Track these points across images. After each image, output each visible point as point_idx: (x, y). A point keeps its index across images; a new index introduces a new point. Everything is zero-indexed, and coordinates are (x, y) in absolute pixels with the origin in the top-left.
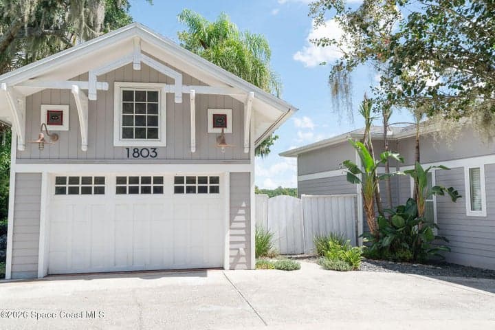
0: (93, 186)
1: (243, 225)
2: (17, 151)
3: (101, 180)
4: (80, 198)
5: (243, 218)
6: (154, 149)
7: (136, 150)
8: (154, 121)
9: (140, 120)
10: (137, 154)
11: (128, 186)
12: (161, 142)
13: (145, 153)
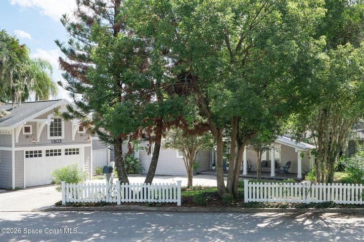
0: (38, 154)
1: (88, 165)
2: (15, 143)
3: (40, 152)
4: (34, 159)
5: (88, 163)
6: (60, 140)
7: (55, 140)
8: (60, 129)
9: (56, 129)
10: (55, 142)
11: (50, 153)
12: (62, 137)
13: (57, 141)
